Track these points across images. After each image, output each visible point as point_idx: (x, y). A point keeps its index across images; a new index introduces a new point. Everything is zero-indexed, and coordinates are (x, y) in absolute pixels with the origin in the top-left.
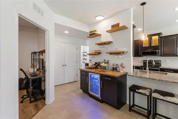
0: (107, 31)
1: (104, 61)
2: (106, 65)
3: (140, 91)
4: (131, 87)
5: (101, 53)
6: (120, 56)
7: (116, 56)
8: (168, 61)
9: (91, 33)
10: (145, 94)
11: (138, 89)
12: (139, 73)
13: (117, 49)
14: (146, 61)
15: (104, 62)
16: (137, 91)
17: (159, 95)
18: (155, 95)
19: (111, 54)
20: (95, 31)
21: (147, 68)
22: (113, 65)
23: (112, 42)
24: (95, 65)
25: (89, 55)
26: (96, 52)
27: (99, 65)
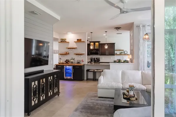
0: (74, 42)
1: (72, 59)
3: (91, 70)
4: (87, 70)
5: (69, 54)
6: (82, 56)
8: (103, 58)
9: (62, 40)
10: (92, 71)
12: (90, 64)
14: (92, 58)
18: (95, 71)
20: (65, 39)
21: (93, 62)
22: (78, 61)
23: (77, 48)
24: (66, 61)
25: (61, 55)
26: (66, 53)
27: (68, 61)
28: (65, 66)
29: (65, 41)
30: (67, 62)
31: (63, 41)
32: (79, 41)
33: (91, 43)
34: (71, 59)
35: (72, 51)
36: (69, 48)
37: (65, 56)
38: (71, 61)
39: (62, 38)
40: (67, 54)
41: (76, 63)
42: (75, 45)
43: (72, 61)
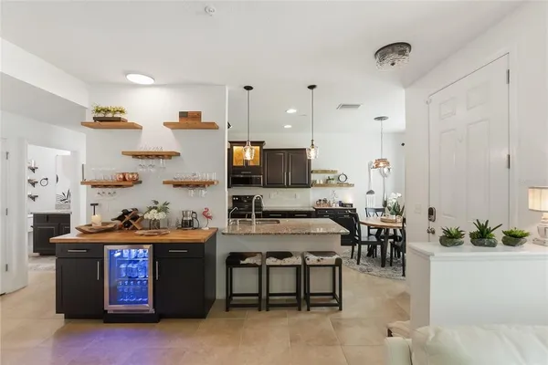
0: (166, 124)
1: (153, 205)
2: (161, 216)
3: (248, 261)
4: (228, 257)
5: (141, 182)
6: (203, 193)
7: (192, 192)
8: (273, 196)
10: (254, 266)
11: (244, 260)
12: (239, 226)
13: (195, 174)
15: (156, 208)
16: (242, 262)
17: (275, 259)
18: (270, 262)
19: (177, 185)
20: (121, 112)
21: (254, 214)
22: (185, 214)
23: (178, 154)
24: (120, 218)
25: (94, 186)
26: (124, 179)
27: (135, 218)
28: (107, 248)
29: (119, 120)
30: (128, 220)
31: (108, 120)
32: (189, 120)
33: (235, 148)
34: (150, 209)
35: (153, 166)
36: (136, 156)
37: (118, 190)
38: (148, 216)
39: (104, 106)
40: (127, 182)
41: (173, 224)
42: (167, 142)
43: (153, 215)
